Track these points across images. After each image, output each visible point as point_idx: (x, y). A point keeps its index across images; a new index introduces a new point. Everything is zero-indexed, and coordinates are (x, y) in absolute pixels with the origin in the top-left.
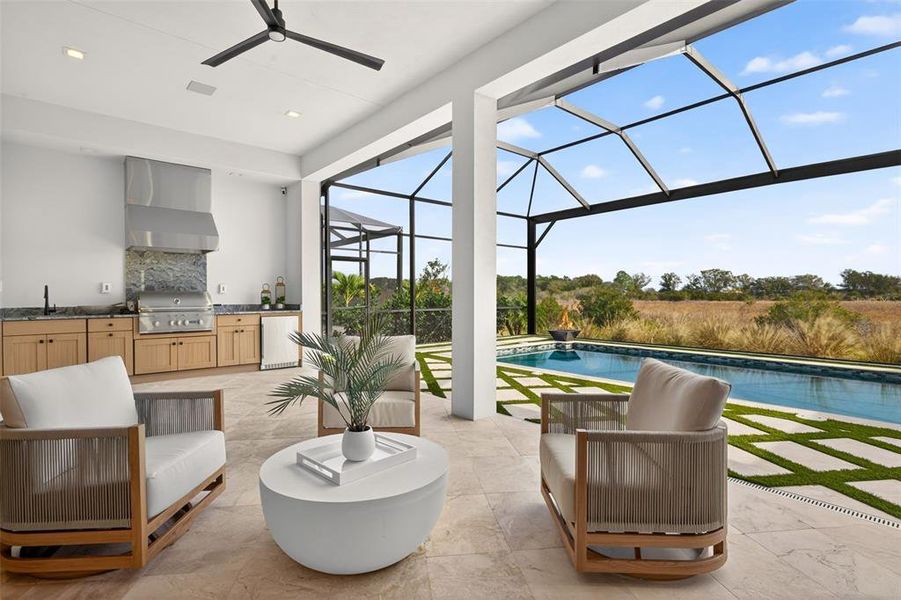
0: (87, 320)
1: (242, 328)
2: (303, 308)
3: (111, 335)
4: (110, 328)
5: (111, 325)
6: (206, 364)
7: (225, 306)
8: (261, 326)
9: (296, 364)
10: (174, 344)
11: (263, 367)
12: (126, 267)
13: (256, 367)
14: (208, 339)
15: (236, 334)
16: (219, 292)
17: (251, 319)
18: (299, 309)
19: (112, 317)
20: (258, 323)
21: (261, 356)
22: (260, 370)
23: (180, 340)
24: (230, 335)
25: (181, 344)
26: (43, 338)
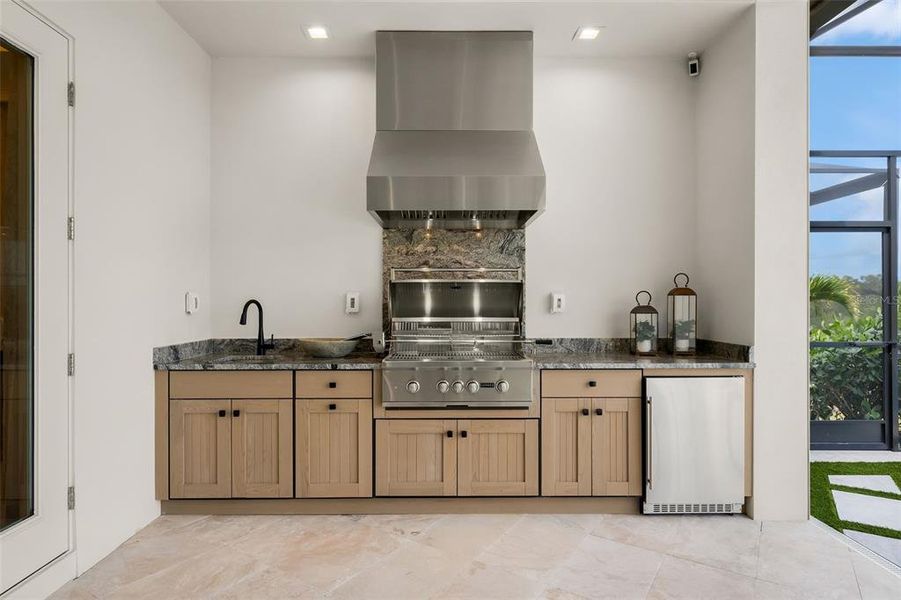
0: (294, 371)
1: (597, 404)
2: (757, 355)
3: (333, 407)
4: (331, 393)
5: (333, 385)
6: (518, 488)
7: (561, 341)
8: (644, 401)
9: (738, 509)
10: (450, 434)
11: (648, 508)
12: (385, 263)
13: (631, 505)
14: (518, 427)
15: (583, 419)
16: (550, 307)
17: (617, 383)
18: (746, 360)
19: (334, 368)
20: (638, 394)
21: (644, 480)
22: (640, 511)
23: (463, 425)
24: (571, 418)
25: (464, 434)
26: (226, 406)
